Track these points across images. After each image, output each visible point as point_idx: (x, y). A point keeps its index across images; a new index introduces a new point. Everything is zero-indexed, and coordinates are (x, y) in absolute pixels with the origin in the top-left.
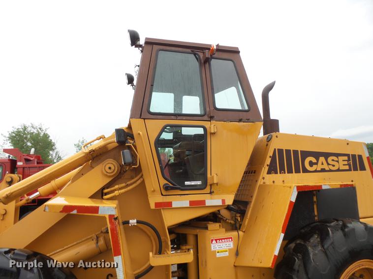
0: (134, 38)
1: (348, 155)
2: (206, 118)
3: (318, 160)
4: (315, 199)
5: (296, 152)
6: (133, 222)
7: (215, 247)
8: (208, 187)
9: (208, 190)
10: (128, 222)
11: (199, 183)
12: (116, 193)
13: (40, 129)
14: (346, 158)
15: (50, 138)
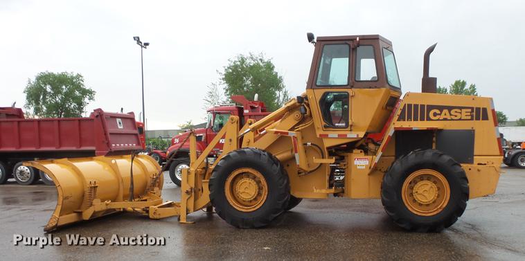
0: (310, 37)
1: (472, 108)
2: (348, 87)
3: (441, 112)
4: (434, 139)
5: (422, 106)
6: (309, 144)
7: (356, 162)
8: (349, 127)
9: (349, 129)
10: (306, 144)
11: (344, 124)
12: (300, 128)
13: (261, 60)
14: (470, 110)
15: (275, 70)
